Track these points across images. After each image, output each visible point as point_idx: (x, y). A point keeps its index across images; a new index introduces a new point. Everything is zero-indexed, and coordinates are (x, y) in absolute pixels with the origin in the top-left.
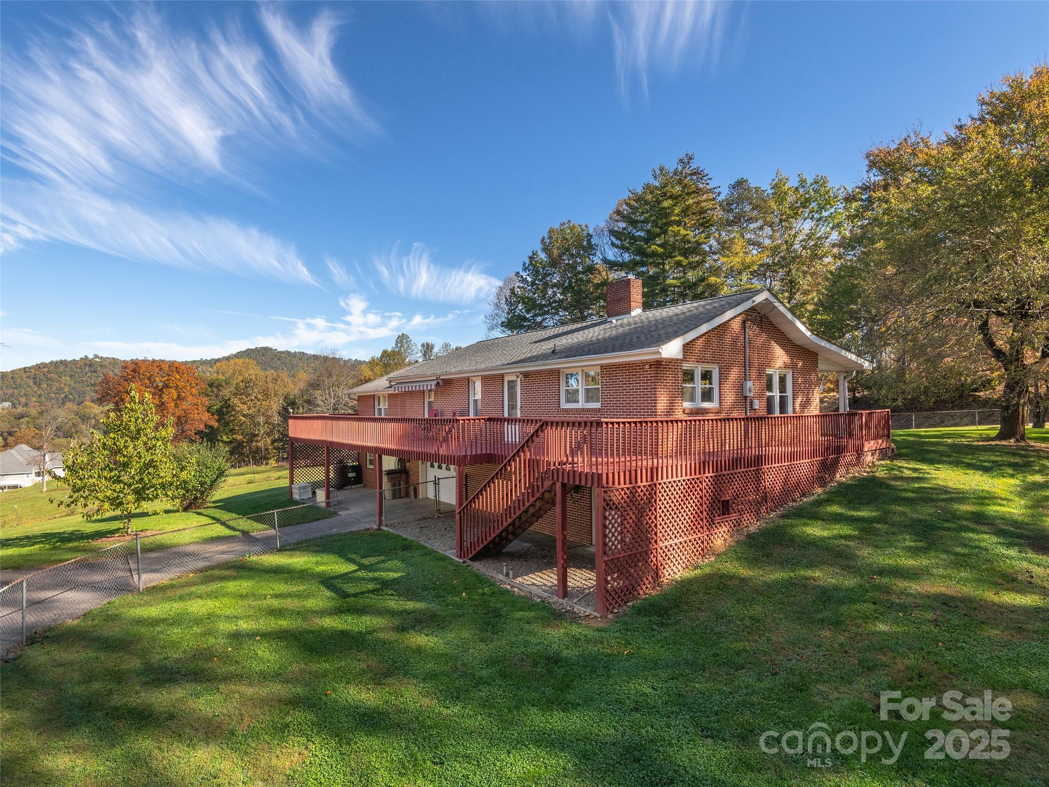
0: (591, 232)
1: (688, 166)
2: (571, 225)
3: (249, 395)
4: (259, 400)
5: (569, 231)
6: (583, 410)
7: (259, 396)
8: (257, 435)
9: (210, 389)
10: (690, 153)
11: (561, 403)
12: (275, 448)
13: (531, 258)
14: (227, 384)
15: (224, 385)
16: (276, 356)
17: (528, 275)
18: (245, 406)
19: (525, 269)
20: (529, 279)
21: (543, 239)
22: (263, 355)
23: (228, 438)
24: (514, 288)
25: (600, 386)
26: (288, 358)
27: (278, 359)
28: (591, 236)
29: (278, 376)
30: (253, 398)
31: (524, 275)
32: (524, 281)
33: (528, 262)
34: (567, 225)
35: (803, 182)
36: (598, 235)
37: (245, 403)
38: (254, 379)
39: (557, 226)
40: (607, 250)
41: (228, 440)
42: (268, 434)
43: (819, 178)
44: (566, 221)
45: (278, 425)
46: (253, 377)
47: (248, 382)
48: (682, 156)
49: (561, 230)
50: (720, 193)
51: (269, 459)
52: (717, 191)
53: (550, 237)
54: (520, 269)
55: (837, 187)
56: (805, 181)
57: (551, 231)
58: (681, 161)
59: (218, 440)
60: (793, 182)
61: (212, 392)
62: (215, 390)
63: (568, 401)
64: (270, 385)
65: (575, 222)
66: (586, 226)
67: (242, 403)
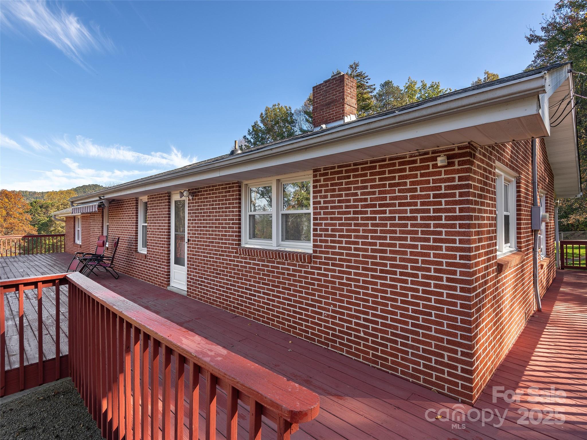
0: (293, 112)
1: (355, 71)
2: (280, 107)
5: (278, 110)
6: (279, 254)
10: (357, 62)
11: (243, 238)
13: (253, 127)
14: (52, 206)
15: (50, 206)
17: (252, 138)
19: (250, 134)
20: (252, 140)
21: (262, 114)
24: (242, 146)
25: (311, 210)
28: (293, 114)
31: (249, 137)
32: (249, 142)
33: (251, 130)
34: (277, 107)
35: (424, 86)
36: (297, 114)
39: (270, 106)
40: (303, 125)
43: (434, 84)
44: (277, 104)
48: (352, 63)
49: (273, 109)
50: (374, 89)
52: (373, 87)
53: (266, 114)
54: (246, 133)
55: (445, 89)
56: (425, 85)
57: (267, 110)
58: (351, 67)
60: (419, 85)
63: (253, 236)
65: (283, 104)
66: (290, 108)
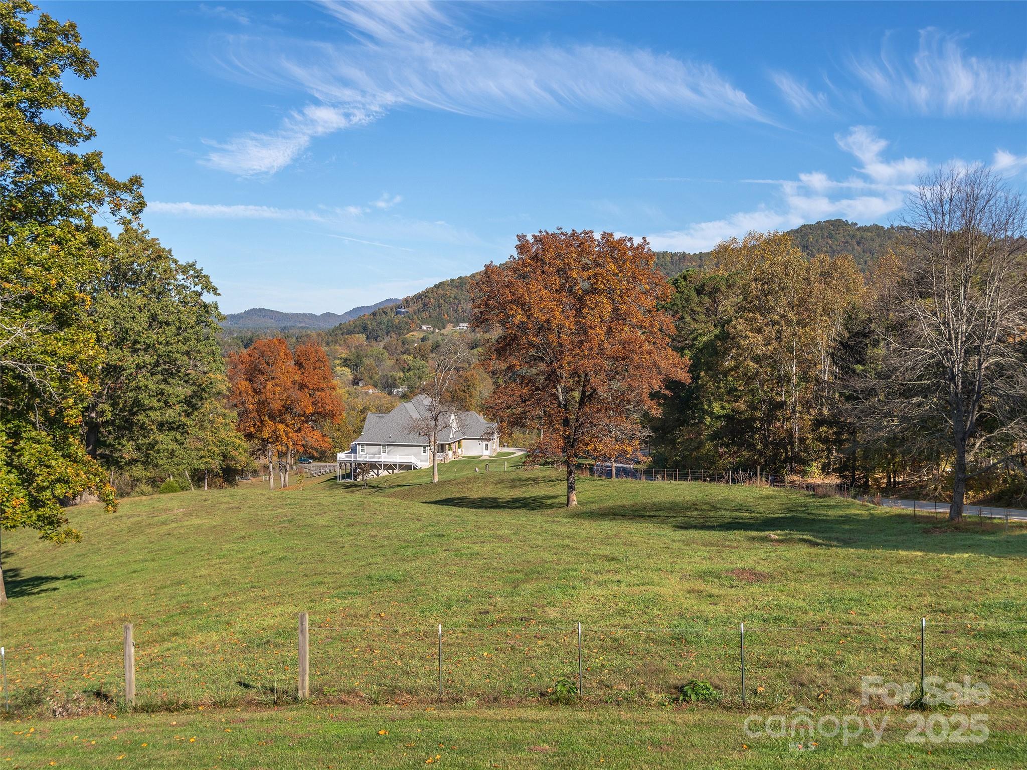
3: (770, 311)
4: (789, 323)
7: (790, 315)
8: (781, 405)
9: (696, 299)
12: (819, 439)
15: (724, 288)
16: (853, 236)
18: (760, 337)
22: (830, 236)
23: (723, 408)
26: (878, 240)
27: (858, 243)
29: (834, 266)
30: (776, 318)
37: (759, 331)
38: (781, 274)
41: (722, 412)
42: (807, 405)
45: (830, 385)
46: (779, 270)
47: (770, 280)
51: (805, 462)
59: (705, 412)
61: (701, 303)
62: (707, 300)
64: (817, 287)
67: (752, 331)
